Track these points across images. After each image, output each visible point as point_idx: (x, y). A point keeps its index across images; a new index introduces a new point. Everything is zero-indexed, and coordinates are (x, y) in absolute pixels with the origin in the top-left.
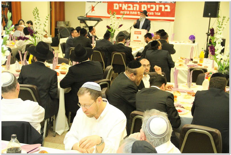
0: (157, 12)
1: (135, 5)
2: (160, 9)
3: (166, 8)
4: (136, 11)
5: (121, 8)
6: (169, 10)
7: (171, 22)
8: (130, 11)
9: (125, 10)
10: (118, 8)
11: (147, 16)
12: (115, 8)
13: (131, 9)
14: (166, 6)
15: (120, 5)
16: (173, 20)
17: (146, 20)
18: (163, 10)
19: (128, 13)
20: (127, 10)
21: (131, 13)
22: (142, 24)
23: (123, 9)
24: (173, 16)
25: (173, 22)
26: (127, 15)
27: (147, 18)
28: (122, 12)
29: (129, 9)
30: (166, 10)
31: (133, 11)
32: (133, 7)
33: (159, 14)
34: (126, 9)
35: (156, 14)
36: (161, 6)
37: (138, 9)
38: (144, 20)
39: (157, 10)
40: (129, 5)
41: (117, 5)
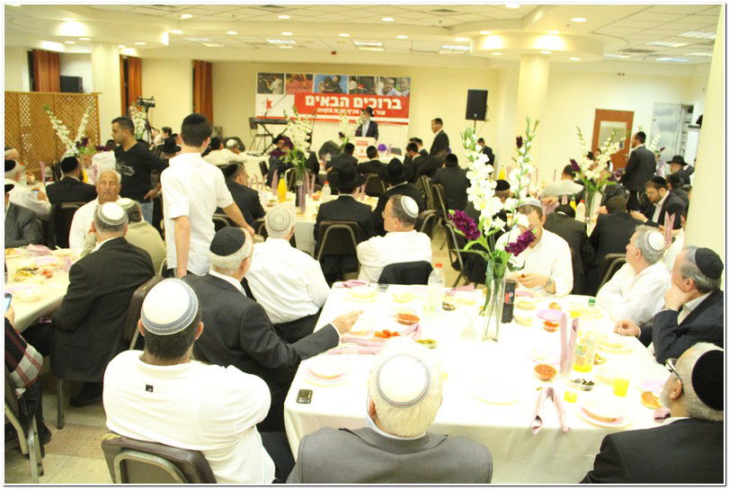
0: (379, 110)
1: (342, 98)
2: (385, 105)
3: (394, 104)
4: (344, 108)
5: (318, 104)
6: (398, 107)
7: (404, 126)
8: (333, 108)
9: (325, 107)
10: (312, 104)
11: (373, 116)
12: (308, 103)
13: (336, 104)
14: (395, 100)
15: (318, 98)
16: (406, 124)
17: (372, 123)
18: (389, 107)
19: (331, 111)
20: (329, 107)
21: (336, 111)
22: (365, 129)
23: (322, 105)
24: (407, 116)
25: (406, 127)
26: (328, 114)
27: (373, 119)
28: (319, 110)
29: (332, 105)
30: (394, 107)
31: (339, 108)
32: (340, 101)
33: (384, 113)
34: (328, 105)
35: (379, 112)
36: (386, 100)
37: (347, 105)
38: (368, 123)
39: (380, 106)
40: (333, 98)
41: (312, 98)
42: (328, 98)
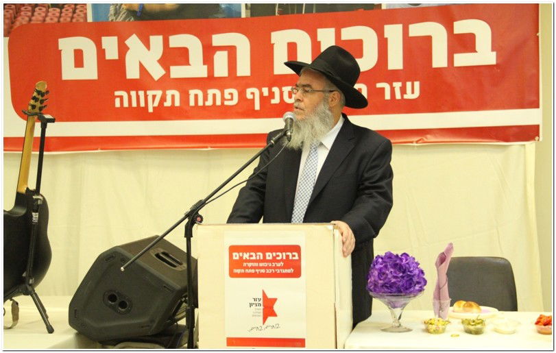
0: (392, 76)
2: (418, 50)
3: (465, 43)
5: (113, 71)
6: (484, 55)
8: (184, 85)
12: (69, 72)
13: (196, 68)
14: (462, 27)
15: (110, 45)
16: (528, 133)
18: (439, 59)
19: (173, 97)
20: (166, 82)
23: (132, 73)
24: (528, 99)
25: (530, 146)
26: (162, 113)
28: (122, 98)
29: (177, 72)
32: (209, 52)
33: (413, 91)
34: (157, 72)
35: (387, 96)
36: (418, 30)
37: (244, 69)
39: (396, 61)
40: (177, 41)
41: (86, 45)
42: (157, 41)
